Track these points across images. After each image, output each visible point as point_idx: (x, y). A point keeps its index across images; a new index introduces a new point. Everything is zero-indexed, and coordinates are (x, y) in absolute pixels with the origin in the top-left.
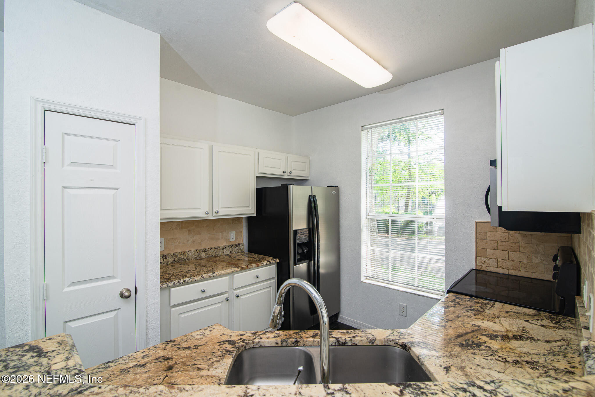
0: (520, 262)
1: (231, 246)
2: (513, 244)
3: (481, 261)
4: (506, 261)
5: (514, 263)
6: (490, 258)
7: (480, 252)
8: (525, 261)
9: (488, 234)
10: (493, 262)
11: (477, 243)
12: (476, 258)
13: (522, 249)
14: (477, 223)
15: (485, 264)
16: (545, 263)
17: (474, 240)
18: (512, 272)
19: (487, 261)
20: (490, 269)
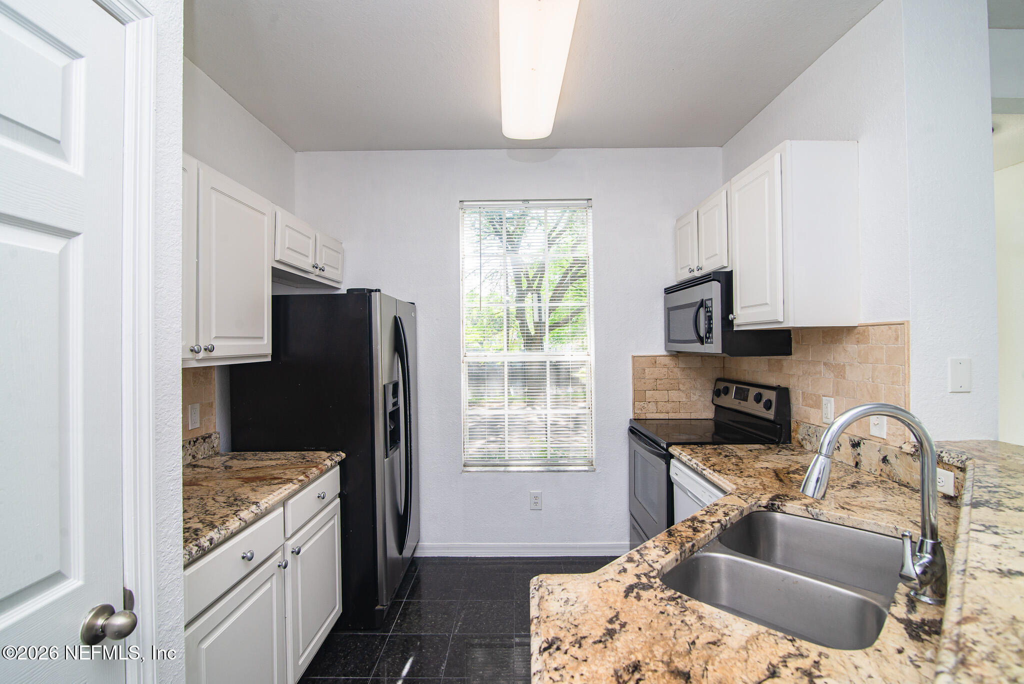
0: (680, 402)
1: (195, 442)
2: (672, 382)
3: (639, 407)
4: (665, 403)
5: (673, 404)
6: (649, 402)
7: (639, 396)
8: (684, 400)
9: (647, 371)
10: (652, 407)
11: (634, 385)
12: (634, 404)
13: (681, 386)
14: (634, 357)
15: (644, 411)
16: (702, 399)
17: (631, 381)
18: (672, 416)
19: (646, 406)
20: (649, 416)
